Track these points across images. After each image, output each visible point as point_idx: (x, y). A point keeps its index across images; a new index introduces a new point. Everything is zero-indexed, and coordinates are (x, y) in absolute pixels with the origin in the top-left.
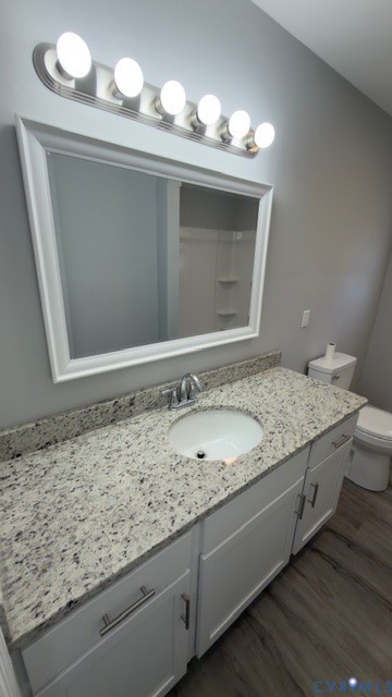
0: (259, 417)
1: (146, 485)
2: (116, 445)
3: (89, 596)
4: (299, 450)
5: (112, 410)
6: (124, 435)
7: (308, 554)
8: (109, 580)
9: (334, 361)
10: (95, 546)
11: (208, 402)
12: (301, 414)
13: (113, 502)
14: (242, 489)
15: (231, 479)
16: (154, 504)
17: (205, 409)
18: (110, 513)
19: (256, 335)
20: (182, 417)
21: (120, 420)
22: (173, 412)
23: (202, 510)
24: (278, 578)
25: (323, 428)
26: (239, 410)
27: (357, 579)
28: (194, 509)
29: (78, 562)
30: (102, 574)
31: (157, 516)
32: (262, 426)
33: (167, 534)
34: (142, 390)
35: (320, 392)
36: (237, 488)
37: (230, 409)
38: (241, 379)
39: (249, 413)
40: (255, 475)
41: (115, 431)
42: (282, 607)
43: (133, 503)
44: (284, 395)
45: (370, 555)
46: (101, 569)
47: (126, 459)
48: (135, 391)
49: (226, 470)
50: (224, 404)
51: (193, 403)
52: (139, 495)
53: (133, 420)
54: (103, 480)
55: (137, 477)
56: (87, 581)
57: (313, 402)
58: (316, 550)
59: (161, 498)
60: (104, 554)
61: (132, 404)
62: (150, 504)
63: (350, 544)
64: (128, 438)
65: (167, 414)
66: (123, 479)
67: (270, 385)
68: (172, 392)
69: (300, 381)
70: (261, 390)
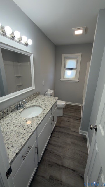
0: (40, 106)
1: (21, 127)
2: (7, 122)
3: (20, 151)
4: (50, 109)
5: (2, 114)
6: (8, 120)
7: (54, 132)
8: (23, 146)
9: (50, 92)
10: (16, 142)
11: (27, 106)
12: (48, 103)
13: (15, 133)
14: (43, 119)
15: (40, 119)
16: (26, 129)
17: (27, 108)
18: (15, 136)
19: (34, 88)
20: (22, 111)
21: (5, 116)
22: (19, 111)
23: (37, 126)
24: (50, 139)
25: (53, 104)
26: (35, 106)
27: (63, 132)
28: (35, 126)
29: (13, 147)
30: (21, 146)
31: (28, 131)
32: (42, 108)
33: (32, 133)
34: (9, 107)
35: (50, 98)
36: (42, 119)
37: (33, 106)
38: (33, 99)
39: (37, 106)
40: (44, 116)
41: (5, 120)
42: (52, 144)
43: (20, 131)
44: (44, 100)
45: (64, 127)
46: (20, 145)
47: (12, 124)
48: (7, 108)
49: (38, 117)
50: (31, 105)
51: (24, 107)
52: (21, 129)
53: (8, 115)
54: (9, 130)
55: (18, 126)
56: (18, 148)
57: (49, 100)
58: (55, 131)
59: (27, 127)
60: (19, 142)
61: (7, 111)
62: (25, 130)
63: (60, 127)
64: (10, 120)
65: (18, 111)
66: (14, 128)
67: (39, 99)
68: (18, 106)
69: (45, 97)
70: (38, 101)
